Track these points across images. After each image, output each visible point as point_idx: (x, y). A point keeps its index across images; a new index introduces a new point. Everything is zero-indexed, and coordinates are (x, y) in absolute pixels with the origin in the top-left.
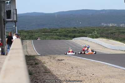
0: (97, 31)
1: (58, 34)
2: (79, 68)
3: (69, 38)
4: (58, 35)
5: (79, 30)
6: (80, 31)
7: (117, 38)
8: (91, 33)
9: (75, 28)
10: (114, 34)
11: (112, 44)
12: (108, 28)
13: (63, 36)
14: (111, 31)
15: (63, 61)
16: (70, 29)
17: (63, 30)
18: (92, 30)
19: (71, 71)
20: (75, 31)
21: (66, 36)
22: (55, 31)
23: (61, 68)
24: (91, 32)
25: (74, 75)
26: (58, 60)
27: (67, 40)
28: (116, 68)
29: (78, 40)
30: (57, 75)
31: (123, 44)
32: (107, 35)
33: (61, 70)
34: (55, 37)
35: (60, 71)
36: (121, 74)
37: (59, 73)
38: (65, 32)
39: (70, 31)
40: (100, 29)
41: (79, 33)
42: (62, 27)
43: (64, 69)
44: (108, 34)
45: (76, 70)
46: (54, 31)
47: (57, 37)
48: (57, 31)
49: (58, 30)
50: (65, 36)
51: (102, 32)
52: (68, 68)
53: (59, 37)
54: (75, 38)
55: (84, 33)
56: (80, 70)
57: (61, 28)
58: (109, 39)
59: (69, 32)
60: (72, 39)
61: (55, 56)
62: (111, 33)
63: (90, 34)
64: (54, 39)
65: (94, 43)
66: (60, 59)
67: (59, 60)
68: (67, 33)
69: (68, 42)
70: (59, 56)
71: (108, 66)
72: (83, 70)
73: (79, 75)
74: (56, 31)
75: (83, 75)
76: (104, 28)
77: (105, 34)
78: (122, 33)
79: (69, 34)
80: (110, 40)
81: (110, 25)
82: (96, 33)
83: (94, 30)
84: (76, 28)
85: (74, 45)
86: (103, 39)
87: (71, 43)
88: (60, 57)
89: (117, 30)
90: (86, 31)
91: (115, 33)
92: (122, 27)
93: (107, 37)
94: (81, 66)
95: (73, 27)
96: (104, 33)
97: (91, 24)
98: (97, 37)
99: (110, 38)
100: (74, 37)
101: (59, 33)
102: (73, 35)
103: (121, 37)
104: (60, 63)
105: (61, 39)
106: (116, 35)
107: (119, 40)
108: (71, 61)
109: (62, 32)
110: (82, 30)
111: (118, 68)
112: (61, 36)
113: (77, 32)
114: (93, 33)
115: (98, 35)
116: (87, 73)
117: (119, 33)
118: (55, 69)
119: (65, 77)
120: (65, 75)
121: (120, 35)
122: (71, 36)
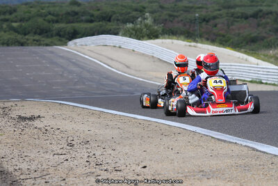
0: (152, 13)
1: (15, 25)
2: (93, 144)
3: (55, 39)
4: (15, 30)
5: (91, 12)
6: (92, 16)
7: (224, 36)
8: (133, 20)
9: (76, 4)
10: (212, 22)
12: (191, 2)
13: (35, 33)
14: (204, 13)
15: (37, 123)
16: (57, 9)
17: (34, 10)
18: (136, 10)
19: (68, 156)
20: (76, 13)
21: (43, 32)
22: (4, 13)
23: (31, 148)
24: (133, 17)
25: (79, 171)
26: (20, 117)
27: (47, 45)
28: (227, 144)
29: (87, 48)
30: (17, 173)
31: (245, 56)
32: (188, 26)
33: (32, 156)
34: (6, 36)
35: (27, 159)
37: (24, 166)
38: (40, 20)
39: (57, 15)
40: (162, 7)
41: (91, 21)
43: (41, 151)
44: (192, 22)
45: (82, 153)
47: (13, 36)
48: (11, 14)
49: (15, 11)
50: (40, 34)
51: (170, 16)
52: (54, 148)
53: (19, 37)
54: (78, 41)
55: (109, 20)
56: (98, 153)
57: (26, 4)
58: (197, 42)
59: (55, 18)
60: (65, 44)
61: (8, 104)
62: (204, 20)
63: (130, 25)
64: (3, 44)
65: (143, 54)
66: (28, 115)
67: (24, 119)
68: (49, 22)
69: (52, 52)
70: (24, 103)
71: (196, 138)
72: (111, 152)
74: (7, 16)
75: (109, 168)
77: (180, 25)
78: (242, 18)
79: (57, 26)
80: (199, 45)
82: (149, 21)
83: (142, 11)
84: (79, 5)
85: (75, 64)
86: (176, 41)
87: (60, 56)
88: (27, 108)
89: (224, 8)
90: (114, 13)
91: (217, 21)
94: (101, 138)
96: (176, 19)
98: (153, 35)
99: (201, 37)
100: (74, 35)
101: (21, 21)
102: (69, 27)
103: (237, 31)
104: (27, 130)
105: (28, 45)
106: (219, 26)
107: (232, 43)
108: (67, 122)
109: (30, 19)
110: (99, 10)
111: (230, 142)
112: (25, 34)
113: (84, 18)
114: (139, 19)
115: (156, 27)
116: (122, 161)
117: (232, 19)
118: (8, 152)
119: (47, 177)
120: (45, 173)
121: (232, 25)
122: (62, 33)
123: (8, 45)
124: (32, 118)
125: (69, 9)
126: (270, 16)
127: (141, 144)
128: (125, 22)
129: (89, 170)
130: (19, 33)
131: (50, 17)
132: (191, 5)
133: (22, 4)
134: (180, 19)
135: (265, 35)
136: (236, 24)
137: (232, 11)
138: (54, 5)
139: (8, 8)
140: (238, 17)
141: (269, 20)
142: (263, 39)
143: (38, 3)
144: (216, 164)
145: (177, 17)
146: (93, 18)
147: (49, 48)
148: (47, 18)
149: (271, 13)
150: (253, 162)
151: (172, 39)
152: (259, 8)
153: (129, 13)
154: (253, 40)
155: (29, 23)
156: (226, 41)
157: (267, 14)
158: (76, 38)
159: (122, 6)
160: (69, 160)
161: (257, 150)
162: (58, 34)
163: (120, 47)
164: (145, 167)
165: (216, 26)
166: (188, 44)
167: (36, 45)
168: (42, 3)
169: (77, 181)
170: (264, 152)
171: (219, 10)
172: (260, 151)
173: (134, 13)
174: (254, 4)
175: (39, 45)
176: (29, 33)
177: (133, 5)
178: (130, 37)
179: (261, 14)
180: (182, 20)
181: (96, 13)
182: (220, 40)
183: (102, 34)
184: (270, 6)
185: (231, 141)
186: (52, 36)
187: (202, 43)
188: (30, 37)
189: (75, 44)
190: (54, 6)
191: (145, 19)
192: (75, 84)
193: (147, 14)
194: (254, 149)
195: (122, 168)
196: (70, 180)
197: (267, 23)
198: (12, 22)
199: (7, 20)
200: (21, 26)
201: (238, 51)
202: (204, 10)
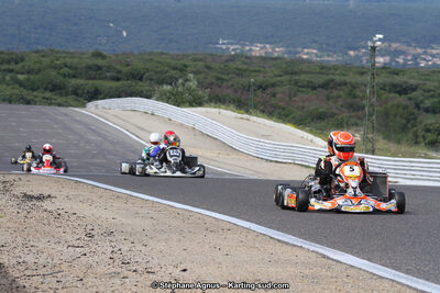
0: (195, 73)
1: (21, 77)
2: (118, 237)
3: (71, 98)
4: (21, 84)
5: (119, 67)
6: (120, 72)
7: (284, 109)
9: (98, 55)
10: (270, 90)
11: (263, 136)
12: (244, 63)
13: (46, 89)
14: (260, 78)
15: (46, 204)
16: (76, 60)
17: (46, 61)
18: (175, 69)
19: (86, 250)
20: (99, 68)
21: (56, 88)
22: (8, 62)
23: (38, 235)
24: (171, 77)
25: (100, 270)
26: (25, 195)
27: (60, 105)
28: (289, 248)
29: (111, 112)
31: (311, 136)
32: (239, 93)
33: (41, 246)
34: (8, 91)
35: (33, 250)
36: (307, 272)
37: (30, 259)
38: (53, 73)
39: (76, 68)
40: (208, 68)
41: (118, 79)
42: (40, 47)
43: (52, 241)
44: (248, 88)
45: (105, 247)
46: (5, 66)
47: (18, 91)
48: (17, 63)
49: (22, 60)
50: (51, 91)
51: (219, 79)
52: (69, 237)
53: (25, 93)
54: (99, 102)
55: (141, 79)
56: (125, 248)
57: (37, 52)
58: (247, 112)
59: (72, 72)
60: (84, 106)
61: (8, 178)
62: (260, 87)
63: (169, 87)
64: (4, 100)
65: (182, 125)
66: (36, 194)
67: (31, 198)
68: (64, 76)
69: (66, 115)
70: (30, 177)
71: (250, 237)
72: (139, 247)
73: (120, 270)
74: (13, 66)
75: (140, 269)
76: (227, 61)
77: (230, 92)
78: (307, 87)
79: (74, 82)
80: (253, 118)
81: (257, 50)
82: (193, 84)
83: (183, 69)
84: (104, 57)
85: (94, 132)
86: (223, 111)
87: (77, 121)
88: (34, 184)
89: (286, 73)
90: (148, 70)
91: (278, 89)
92: (308, 61)
93: (241, 105)
94: (129, 229)
95: (91, 51)
96: (225, 83)
97: (170, 41)
98: (196, 102)
100: (95, 95)
101: (28, 73)
102: (90, 84)
103: (301, 104)
104: (34, 212)
105: (35, 104)
106: (278, 96)
107: (294, 118)
108: (85, 205)
109: (40, 70)
110: (128, 65)
111: (295, 246)
112: (33, 90)
113: (108, 74)
114: (180, 81)
115: (200, 92)
116: (156, 261)
117: (296, 88)
118: (10, 239)
119: (59, 275)
120: (57, 269)
121: (295, 95)
122: (80, 92)
123: (10, 102)
124: (40, 198)
125: (91, 62)
126: (343, 87)
127: (180, 241)
128: (161, 82)
129: (114, 270)
130: (25, 87)
131: (65, 70)
132: (245, 67)
133: (32, 52)
134: (230, 83)
135: (334, 110)
136: (300, 95)
137: (297, 77)
138: (72, 55)
139: (14, 56)
140: (303, 87)
141: (341, 93)
142: (333, 115)
143: (52, 51)
144: (277, 273)
145: (227, 81)
146: (120, 76)
147: (62, 109)
148: (62, 71)
149: (345, 84)
150: (324, 272)
151: (220, 108)
152: (331, 76)
153: (167, 72)
154: (320, 117)
155: (39, 75)
156: (286, 116)
157: (339, 85)
158: (97, 99)
159: (157, 62)
160: (88, 255)
161: (328, 258)
162: (75, 93)
163: (153, 114)
164: (185, 270)
165: (274, 95)
166: (240, 115)
167: (45, 104)
168: (58, 52)
169: (98, 282)
170: (338, 261)
171: (281, 76)
172: (332, 260)
173: (173, 72)
174: (323, 71)
175: (50, 104)
176: (38, 88)
177: (173, 62)
178: (167, 102)
179: (332, 85)
180: (232, 86)
181: (125, 69)
182: (279, 114)
183: (131, 96)
184: (344, 75)
185: (295, 243)
186: (67, 95)
187: (257, 116)
188: (39, 94)
189: (96, 106)
190: (73, 57)
191: (187, 80)
192: (94, 156)
193: (191, 76)
194: (324, 256)
195: (155, 270)
196: (89, 280)
197: (340, 97)
198: (18, 73)
199: (11, 71)
200: (28, 80)
201: (302, 129)
202: (261, 75)
